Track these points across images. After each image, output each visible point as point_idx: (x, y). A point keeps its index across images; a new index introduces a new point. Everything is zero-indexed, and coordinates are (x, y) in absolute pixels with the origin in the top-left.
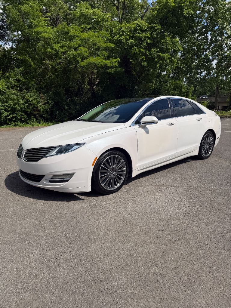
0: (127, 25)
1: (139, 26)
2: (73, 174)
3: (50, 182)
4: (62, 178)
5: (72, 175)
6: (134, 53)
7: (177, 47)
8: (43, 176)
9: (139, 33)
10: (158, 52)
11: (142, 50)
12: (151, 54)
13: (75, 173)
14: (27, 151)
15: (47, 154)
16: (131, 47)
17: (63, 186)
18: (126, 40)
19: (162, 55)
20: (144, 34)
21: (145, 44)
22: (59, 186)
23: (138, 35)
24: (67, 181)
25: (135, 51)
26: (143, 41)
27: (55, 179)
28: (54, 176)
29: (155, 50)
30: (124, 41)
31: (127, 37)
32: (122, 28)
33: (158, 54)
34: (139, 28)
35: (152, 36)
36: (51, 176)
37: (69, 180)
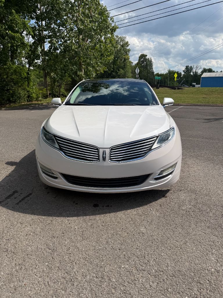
4: (170, 170)
5: (175, 165)
13: (178, 161)
24: (171, 173)
28: (162, 171)
36: (159, 172)
37: (173, 172)
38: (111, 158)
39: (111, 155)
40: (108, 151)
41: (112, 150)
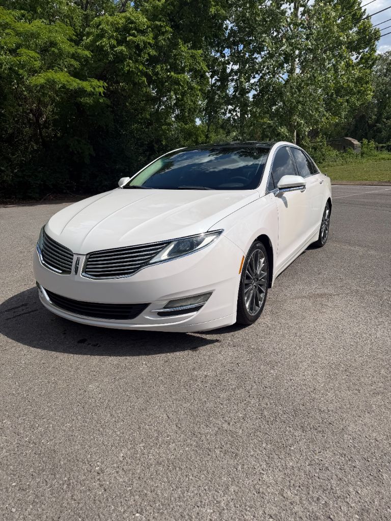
0: (110, 18)
1: (132, 22)
2: (210, 294)
3: (161, 314)
4: (189, 303)
5: (207, 295)
6: (129, 71)
7: (200, 65)
8: (145, 306)
9: (134, 35)
10: (168, 70)
11: (141, 67)
12: (157, 74)
13: (214, 290)
14: (88, 256)
15: (151, 258)
16: (120, 58)
17: (191, 320)
18: (110, 46)
19: (176, 75)
20: (143, 38)
21: (146, 56)
22: (181, 322)
23: (134, 39)
24: (197, 309)
25: (130, 67)
26: (141, 51)
27: (174, 307)
28: (171, 302)
29: (162, 67)
30: (107, 48)
31: (113, 42)
32: (100, 24)
33: (169, 73)
34: (133, 26)
35: (156, 43)
36: (165, 303)
37: (201, 307)
38: (87, 270)
39: (88, 266)
40: (83, 260)
41: (89, 258)
